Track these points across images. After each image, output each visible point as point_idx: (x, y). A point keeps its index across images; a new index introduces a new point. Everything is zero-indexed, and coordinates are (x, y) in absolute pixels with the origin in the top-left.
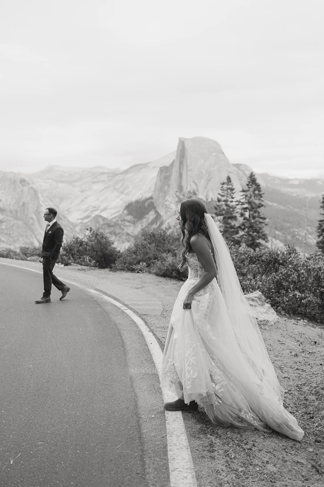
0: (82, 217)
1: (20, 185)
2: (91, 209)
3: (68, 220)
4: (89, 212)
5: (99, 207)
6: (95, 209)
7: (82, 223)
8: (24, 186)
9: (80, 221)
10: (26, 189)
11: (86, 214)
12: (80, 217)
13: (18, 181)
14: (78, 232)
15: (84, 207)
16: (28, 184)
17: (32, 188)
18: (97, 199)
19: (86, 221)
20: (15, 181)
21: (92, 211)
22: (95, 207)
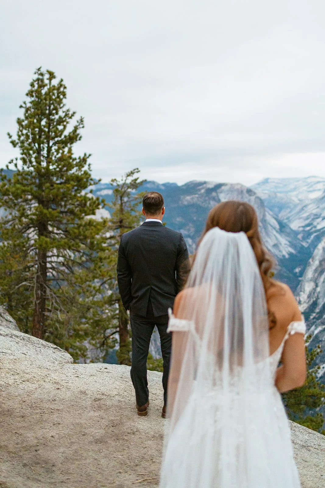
0: (303, 224)
1: (247, 195)
2: (312, 217)
3: (290, 228)
4: (310, 220)
5: (321, 214)
6: (316, 217)
7: (304, 231)
8: (250, 195)
9: (301, 229)
10: (253, 198)
11: (307, 222)
12: (301, 225)
13: (245, 191)
14: (301, 239)
15: (305, 215)
16: (255, 193)
17: (258, 198)
18: (318, 207)
19: (308, 228)
20: (242, 192)
21: (313, 219)
22: (316, 215)
